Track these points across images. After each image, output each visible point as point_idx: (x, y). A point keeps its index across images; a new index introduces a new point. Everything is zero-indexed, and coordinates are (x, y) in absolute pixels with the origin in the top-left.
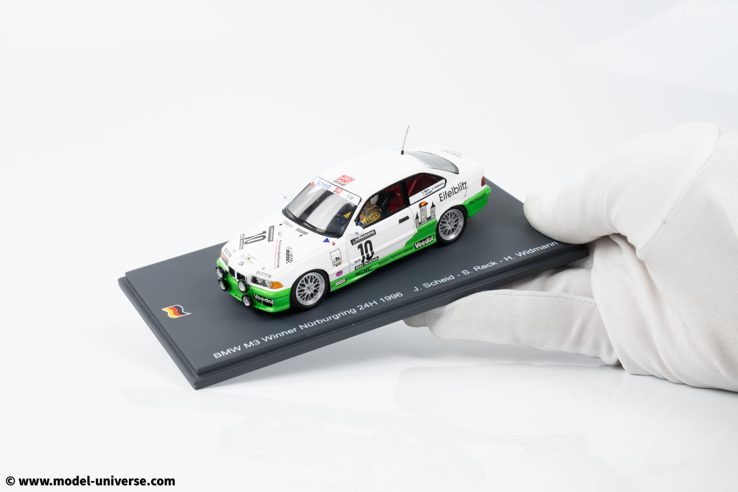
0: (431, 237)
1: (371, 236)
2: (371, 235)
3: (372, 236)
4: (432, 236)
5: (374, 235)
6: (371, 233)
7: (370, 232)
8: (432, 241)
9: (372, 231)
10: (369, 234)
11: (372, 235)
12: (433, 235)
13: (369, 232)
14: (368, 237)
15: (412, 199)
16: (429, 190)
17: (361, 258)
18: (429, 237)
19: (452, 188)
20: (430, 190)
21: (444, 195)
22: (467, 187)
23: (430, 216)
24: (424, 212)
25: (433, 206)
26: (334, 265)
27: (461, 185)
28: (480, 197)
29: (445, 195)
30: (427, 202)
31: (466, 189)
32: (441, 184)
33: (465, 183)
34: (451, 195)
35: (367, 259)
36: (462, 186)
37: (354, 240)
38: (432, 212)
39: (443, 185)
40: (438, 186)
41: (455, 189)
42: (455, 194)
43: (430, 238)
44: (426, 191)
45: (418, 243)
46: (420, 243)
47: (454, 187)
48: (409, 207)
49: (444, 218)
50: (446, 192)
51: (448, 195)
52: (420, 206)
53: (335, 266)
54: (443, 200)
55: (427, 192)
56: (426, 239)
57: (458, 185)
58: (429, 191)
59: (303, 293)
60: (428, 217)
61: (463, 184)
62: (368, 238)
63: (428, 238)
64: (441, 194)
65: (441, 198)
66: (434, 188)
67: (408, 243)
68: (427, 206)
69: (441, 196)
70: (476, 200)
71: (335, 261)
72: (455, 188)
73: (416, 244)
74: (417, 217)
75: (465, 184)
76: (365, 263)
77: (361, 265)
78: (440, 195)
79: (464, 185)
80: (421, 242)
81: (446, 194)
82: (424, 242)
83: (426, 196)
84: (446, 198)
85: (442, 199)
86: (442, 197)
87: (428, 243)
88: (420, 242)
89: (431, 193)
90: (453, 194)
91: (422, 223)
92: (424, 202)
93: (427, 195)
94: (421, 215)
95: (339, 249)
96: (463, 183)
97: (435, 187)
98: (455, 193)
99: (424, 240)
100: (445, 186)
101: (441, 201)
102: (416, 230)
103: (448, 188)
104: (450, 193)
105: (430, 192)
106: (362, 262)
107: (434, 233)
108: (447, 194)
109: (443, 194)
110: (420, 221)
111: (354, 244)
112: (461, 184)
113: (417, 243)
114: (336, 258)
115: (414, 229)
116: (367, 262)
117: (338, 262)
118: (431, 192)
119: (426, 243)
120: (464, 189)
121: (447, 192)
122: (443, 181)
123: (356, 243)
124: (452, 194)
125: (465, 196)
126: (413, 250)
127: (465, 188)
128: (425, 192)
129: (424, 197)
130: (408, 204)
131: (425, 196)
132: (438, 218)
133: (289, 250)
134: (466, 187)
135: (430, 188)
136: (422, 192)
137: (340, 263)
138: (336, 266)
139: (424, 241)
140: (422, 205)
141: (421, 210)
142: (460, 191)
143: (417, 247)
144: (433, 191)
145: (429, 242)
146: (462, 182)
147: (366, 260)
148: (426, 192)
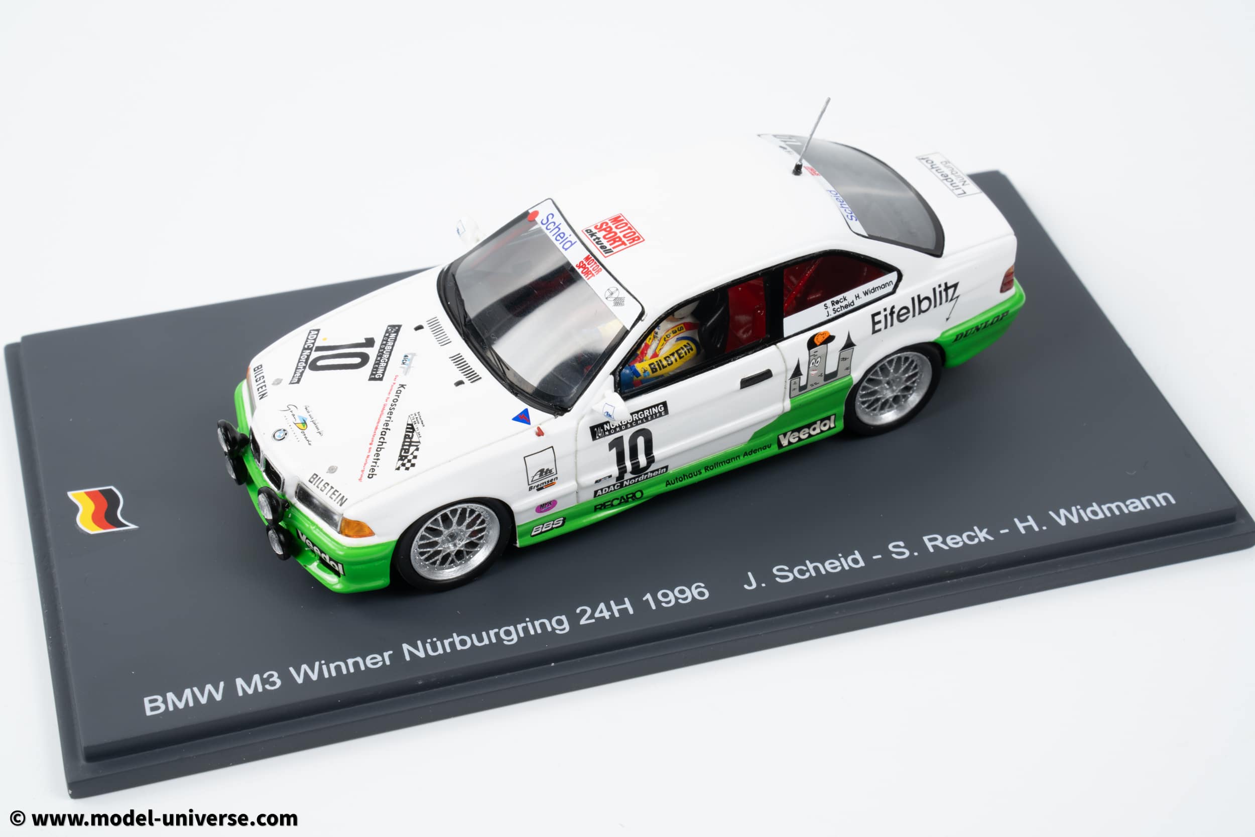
0: (828, 418)
1: (652, 419)
2: (652, 416)
3: (656, 417)
4: (833, 418)
5: (661, 415)
6: (655, 410)
7: (651, 407)
8: (830, 428)
9: (657, 405)
10: (646, 413)
11: (654, 416)
12: (835, 415)
13: (648, 408)
14: (642, 420)
15: (791, 323)
16: (845, 299)
17: (614, 471)
18: (822, 420)
19: (913, 299)
20: (849, 300)
21: (886, 316)
22: (958, 297)
23: (835, 369)
24: (819, 359)
25: (849, 344)
26: (531, 489)
27: (940, 292)
28: (990, 322)
29: (889, 318)
30: (832, 334)
31: (953, 302)
32: (884, 286)
33: (955, 286)
34: (907, 317)
35: (632, 473)
36: (944, 294)
37: (601, 426)
38: (842, 359)
39: (889, 289)
40: (874, 290)
41: (920, 302)
42: (919, 314)
43: (827, 422)
44: (837, 302)
45: (789, 434)
46: (796, 434)
47: (919, 296)
48: (778, 344)
49: (876, 371)
50: (893, 307)
51: (899, 316)
52: (811, 344)
53: (535, 490)
54: (880, 330)
55: (840, 304)
56: (815, 423)
57: (934, 290)
58: (843, 304)
59: (435, 549)
60: (827, 373)
61: (947, 288)
62: (643, 422)
63: (819, 423)
64: (879, 313)
65: (874, 323)
66: (861, 295)
67: (757, 435)
68: (829, 345)
69: (877, 319)
70: (977, 329)
71: (537, 477)
72: (921, 298)
73: (781, 437)
74: (797, 373)
75: (952, 289)
76: (627, 481)
77: (614, 485)
78: (873, 316)
79: (951, 291)
80: (799, 432)
81: (892, 313)
82: (808, 432)
83: (833, 315)
84: (892, 325)
85: (877, 327)
86: (879, 322)
87: (818, 434)
88: (793, 431)
89: (851, 308)
90: (914, 316)
91: (809, 387)
92: (824, 333)
93: (838, 314)
94: (809, 368)
95: (552, 447)
96: (949, 285)
97: (866, 293)
98: (921, 311)
99: (808, 426)
100: (894, 292)
101: (874, 332)
102: (787, 405)
103: (902, 298)
104: (904, 311)
105: (846, 306)
106: (617, 481)
107: (841, 409)
108: (895, 316)
109: (883, 313)
110: (803, 383)
111: (600, 437)
112: (943, 287)
113: (785, 435)
114: (542, 471)
115: (784, 400)
116: (630, 479)
117: (546, 480)
118: (850, 305)
119: (813, 433)
120: (947, 301)
121: (896, 310)
122: (893, 276)
123: (605, 436)
124: (911, 314)
125: (947, 319)
126: (774, 450)
127: (952, 300)
128: (833, 304)
129: (826, 318)
130: (775, 336)
131: (830, 317)
132: (856, 375)
133: (414, 426)
134: (956, 295)
135: (850, 295)
136: (825, 305)
137: (551, 484)
138: (538, 490)
139: (807, 430)
140: (817, 341)
141: (810, 356)
142: (935, 306)
143: (785, 442)
144: (858, 303)
145: (822, 432)
146: (946, 284)
147: (628, 476)
148: (837, 306)
